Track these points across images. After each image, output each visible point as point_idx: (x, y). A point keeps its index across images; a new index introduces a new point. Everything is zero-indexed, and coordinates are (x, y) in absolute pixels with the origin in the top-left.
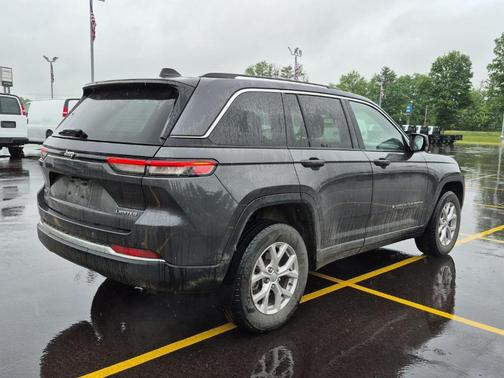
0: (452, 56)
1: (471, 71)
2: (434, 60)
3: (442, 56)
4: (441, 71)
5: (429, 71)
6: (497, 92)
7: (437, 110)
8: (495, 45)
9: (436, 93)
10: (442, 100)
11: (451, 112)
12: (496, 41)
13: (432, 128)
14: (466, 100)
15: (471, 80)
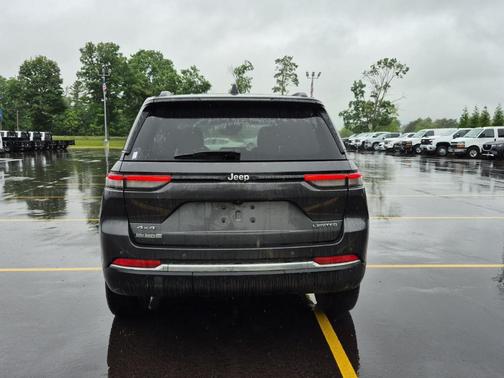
0: (40, 61)
1: (61, 77)
2: (21, 63)
3: (29, 60)
4: (30, 75)
5: (18, 75)
6: (88, 98)
7: (32, 116)
8: (81, 55)
9: (29, 97)
10: (36, 105)
11: (46, 117)
12: (81, 50)
13: (32, 133)
14: (59, 106)
15: (62, 86)
